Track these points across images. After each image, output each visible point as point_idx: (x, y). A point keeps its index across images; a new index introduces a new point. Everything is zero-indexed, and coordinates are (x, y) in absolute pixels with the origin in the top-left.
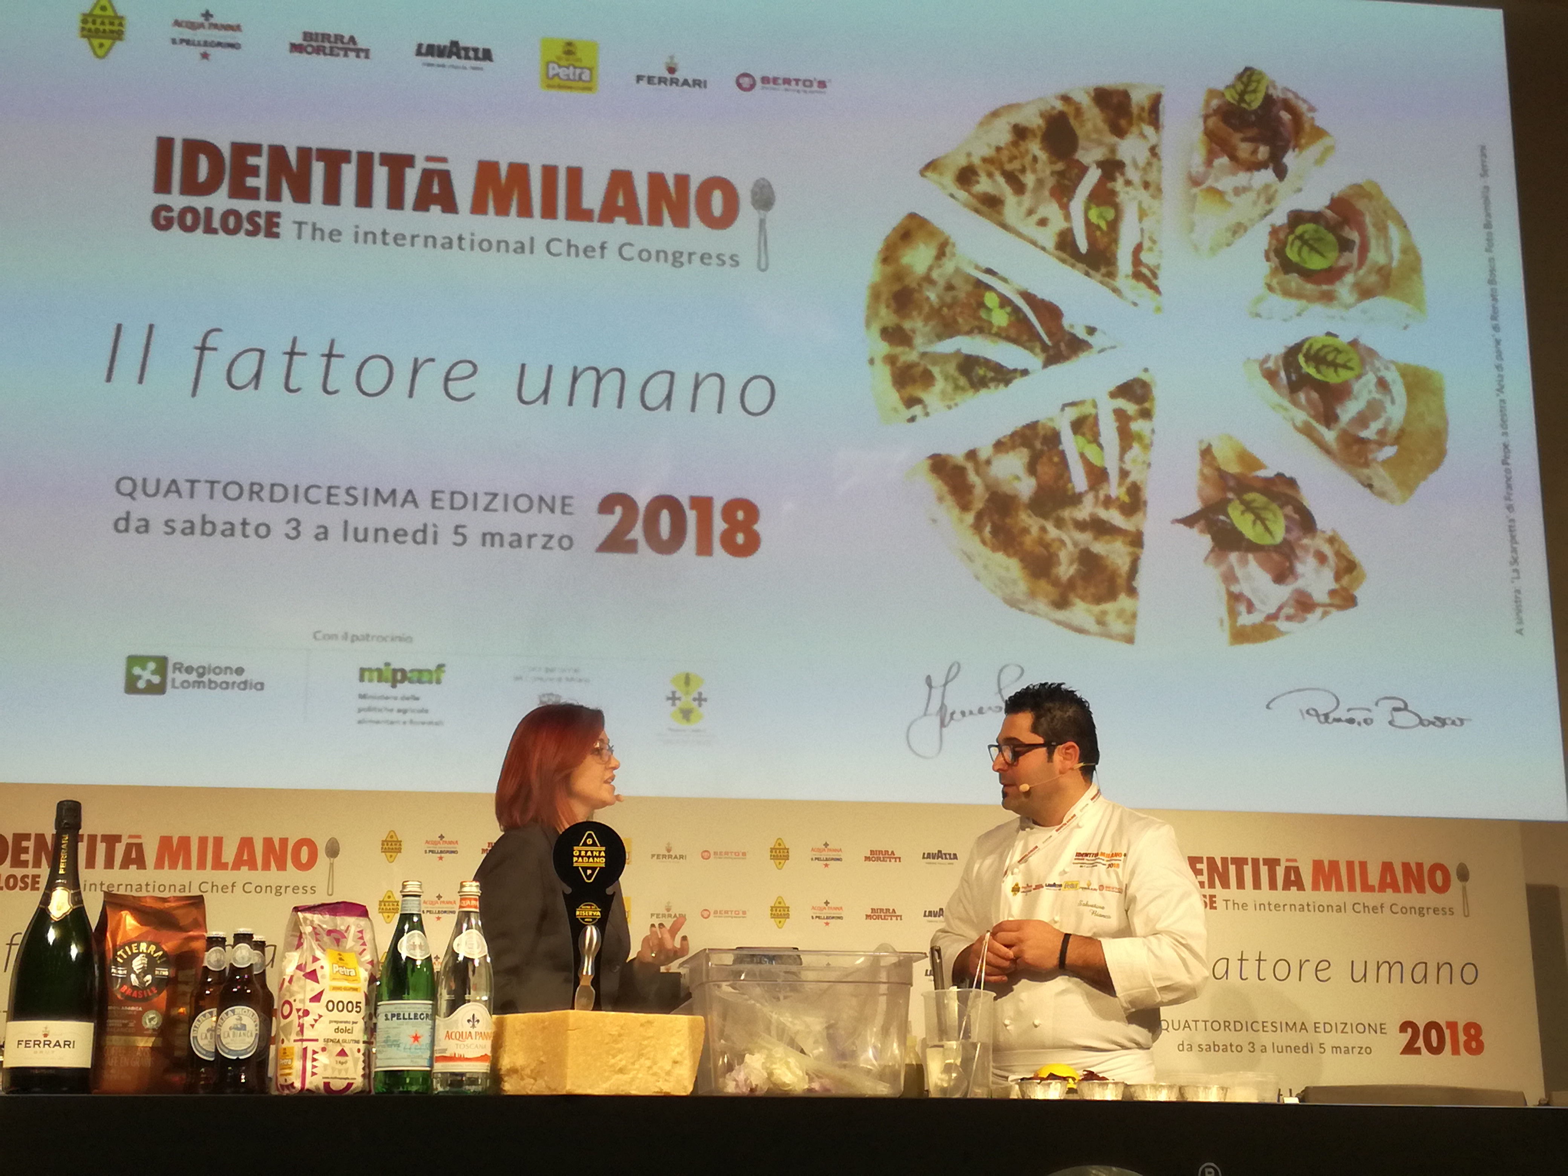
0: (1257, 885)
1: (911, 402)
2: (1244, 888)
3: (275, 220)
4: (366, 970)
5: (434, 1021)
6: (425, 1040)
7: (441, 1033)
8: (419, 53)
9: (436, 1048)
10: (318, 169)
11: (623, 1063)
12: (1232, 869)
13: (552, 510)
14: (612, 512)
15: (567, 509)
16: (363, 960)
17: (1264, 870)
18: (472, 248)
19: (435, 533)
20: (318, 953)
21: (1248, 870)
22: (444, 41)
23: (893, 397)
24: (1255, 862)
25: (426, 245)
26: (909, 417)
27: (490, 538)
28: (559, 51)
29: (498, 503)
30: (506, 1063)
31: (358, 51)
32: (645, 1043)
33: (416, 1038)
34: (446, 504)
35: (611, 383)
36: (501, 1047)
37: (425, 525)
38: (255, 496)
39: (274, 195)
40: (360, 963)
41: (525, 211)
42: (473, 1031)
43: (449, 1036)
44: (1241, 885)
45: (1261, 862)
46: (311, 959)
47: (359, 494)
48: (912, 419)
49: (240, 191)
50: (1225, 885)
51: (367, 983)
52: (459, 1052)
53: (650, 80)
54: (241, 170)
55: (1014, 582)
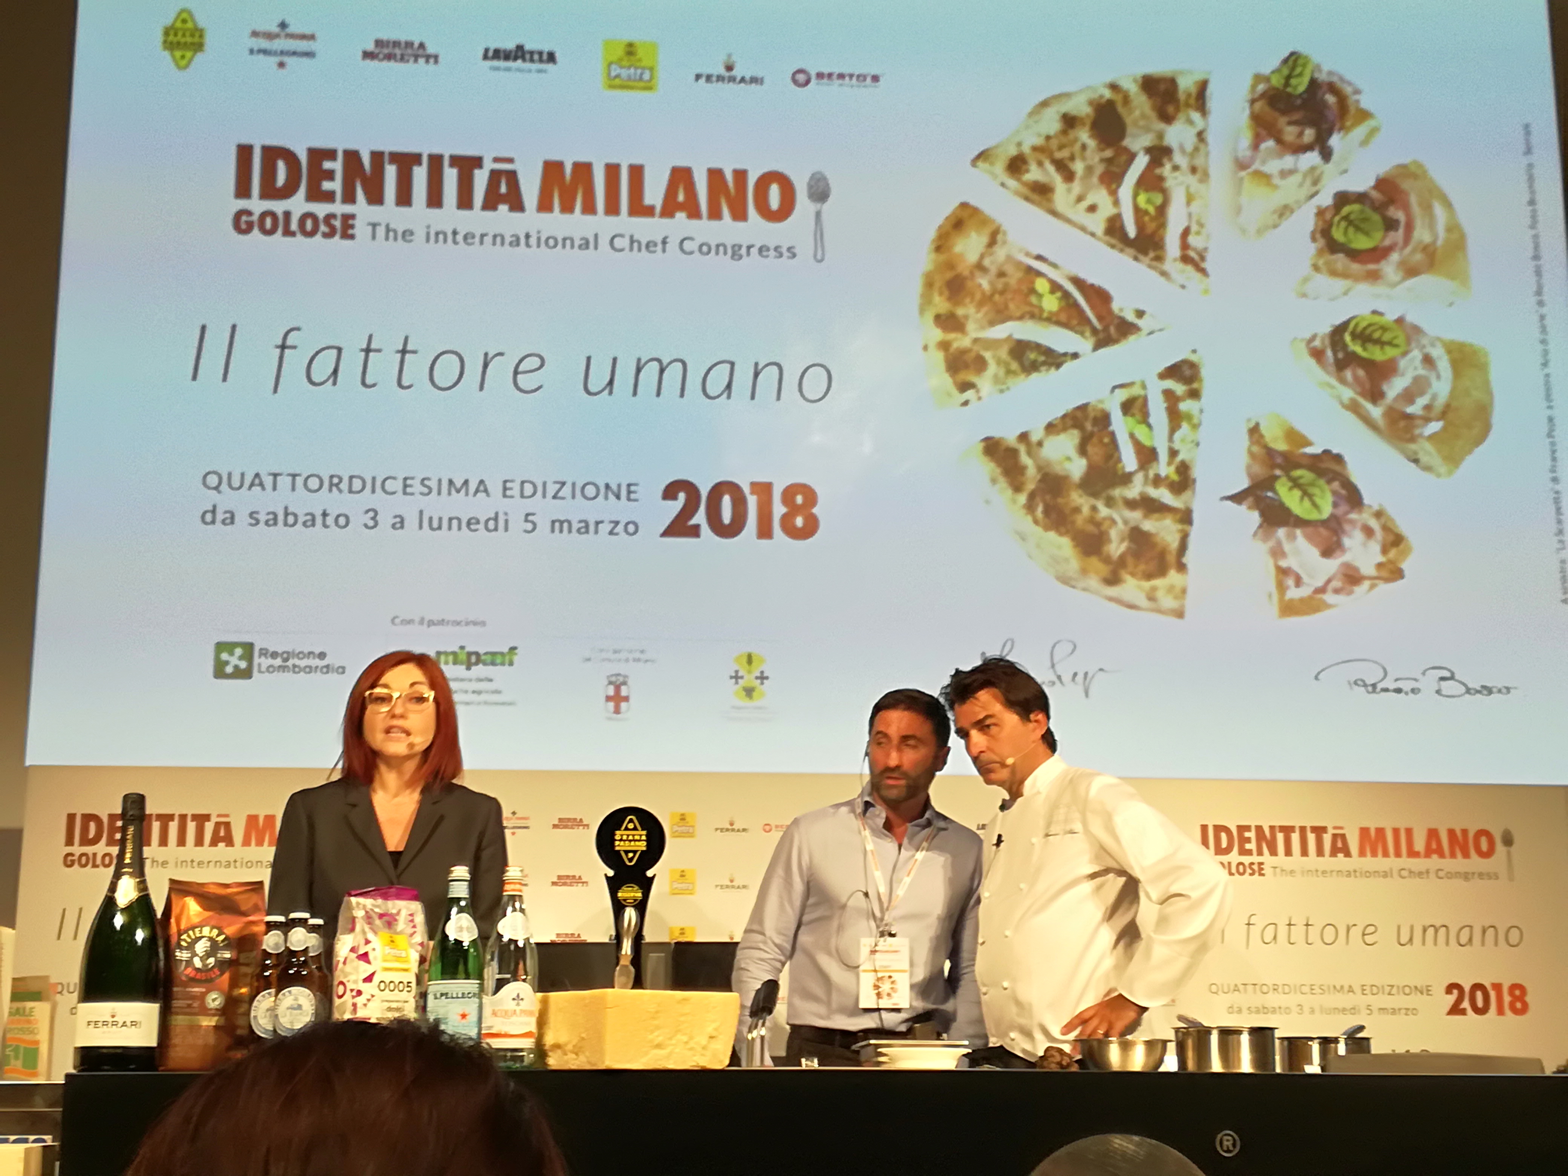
0: (1304, 852)
1: (965, 387)
2: (1291, 855)
3: (351, 222)
4: (417, 952)
5: (480, 998)
6: (473, 1017)
7: (487, 1012)
8: (486, 57)
9: (483, 1025)
10: (391, 172)
11: (660, 1039)
12: (1280, 837)
13: (618, 497)
14: (675, 498)
15: (633, 496)
16: (414, 941)
17: (1311, 838)
18: (539, 246)
19: (506, 521)
20: (370, 936)
21: (1295, 837)
22: (510, 45)
23: (946, 381)
24: (1303, 829)
25: (494, 244)
26: (963, 401)
27: (558, 525)
28: (620, 52)
29: (566, 491)
30: (549, 1039)
31: (428, 57)
32: (682, 1019)
33: (464, 1016)
34: (516, 492)
35: (674, 373)
36: (545, 1024)
37: (497, 514)
38: (334, 489)
39: (349, 197)
40: (412, 946)
41: (589, 208)
42: (518, 1009)
43: (494, 1014)
44: (1288, 852)
45: (1309, 830)
46: (363, 942)
47: (433, 484)
48: (966, 403)
49: (316, 194)
50: (1273, 852)
51: (417, 964)
52: (504, 1029)
53: (709, 78)
54: (318, 175)
55: (1067, 560)
